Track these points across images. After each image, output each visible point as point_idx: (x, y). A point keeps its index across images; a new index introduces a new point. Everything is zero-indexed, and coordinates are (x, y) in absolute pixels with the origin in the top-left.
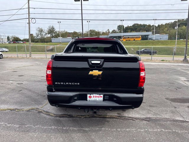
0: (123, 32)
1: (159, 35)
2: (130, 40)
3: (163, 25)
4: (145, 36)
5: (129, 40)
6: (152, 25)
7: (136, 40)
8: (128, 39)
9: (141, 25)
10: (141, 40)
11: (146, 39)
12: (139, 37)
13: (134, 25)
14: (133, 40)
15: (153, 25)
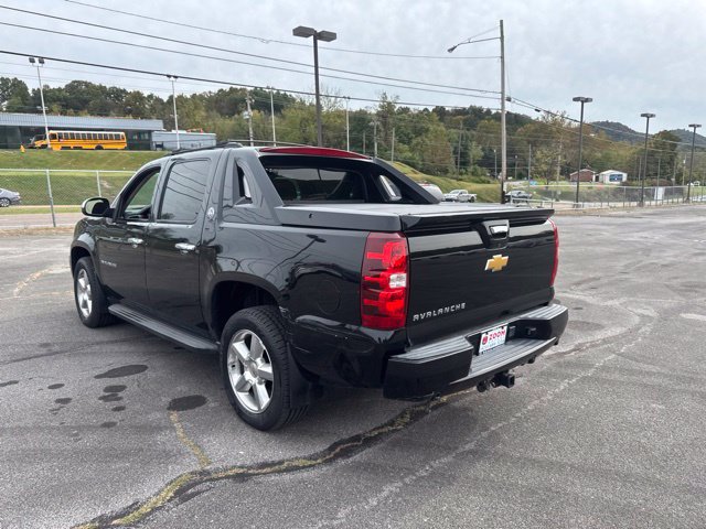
0: (47, 112)
1: (185, 132)
2: (80, 148)
3: (187, 99)
4: (139, 133)
5: (75, 148)
6: (146, 95)
7: (104, 147)
8: (71, 143)
9: (102, 88)
10: (125, 149)
11: (147, 146)
12: (118, 137)
13: (74, 87)
14: (94, 147)
15: (151, 96)
